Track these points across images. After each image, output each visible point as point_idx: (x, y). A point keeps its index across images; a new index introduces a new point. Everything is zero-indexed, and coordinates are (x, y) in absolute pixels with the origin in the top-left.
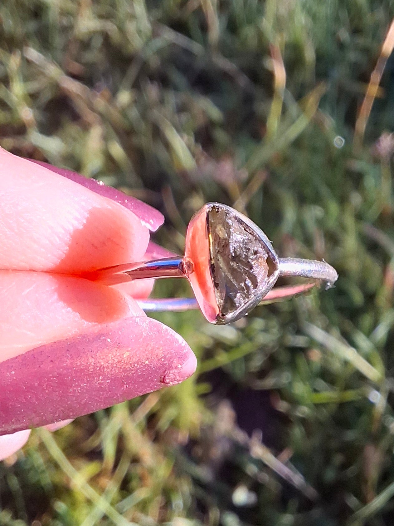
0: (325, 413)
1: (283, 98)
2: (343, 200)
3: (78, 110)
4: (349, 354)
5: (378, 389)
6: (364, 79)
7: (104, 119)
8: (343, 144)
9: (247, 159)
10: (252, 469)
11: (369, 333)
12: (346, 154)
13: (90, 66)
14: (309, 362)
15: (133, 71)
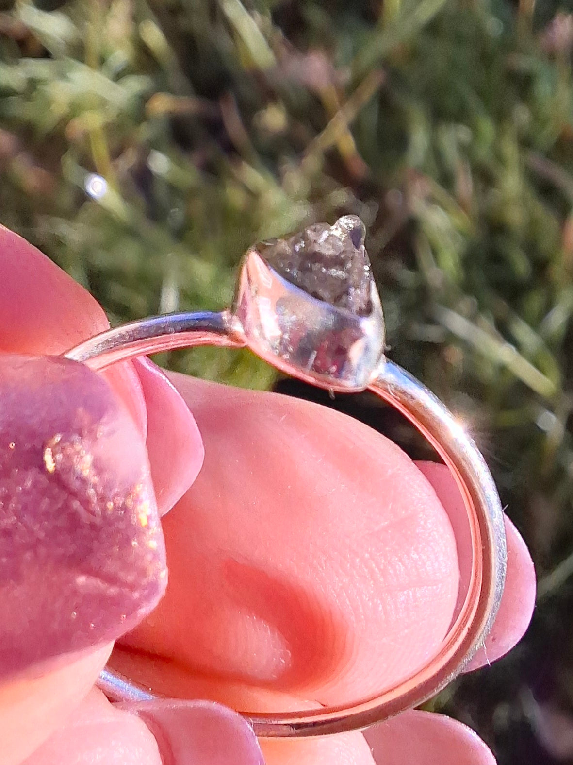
4: (504, 353)
5: (551, 409)
8: (501, 31)
11: (536, 323)
12: (506, 44)
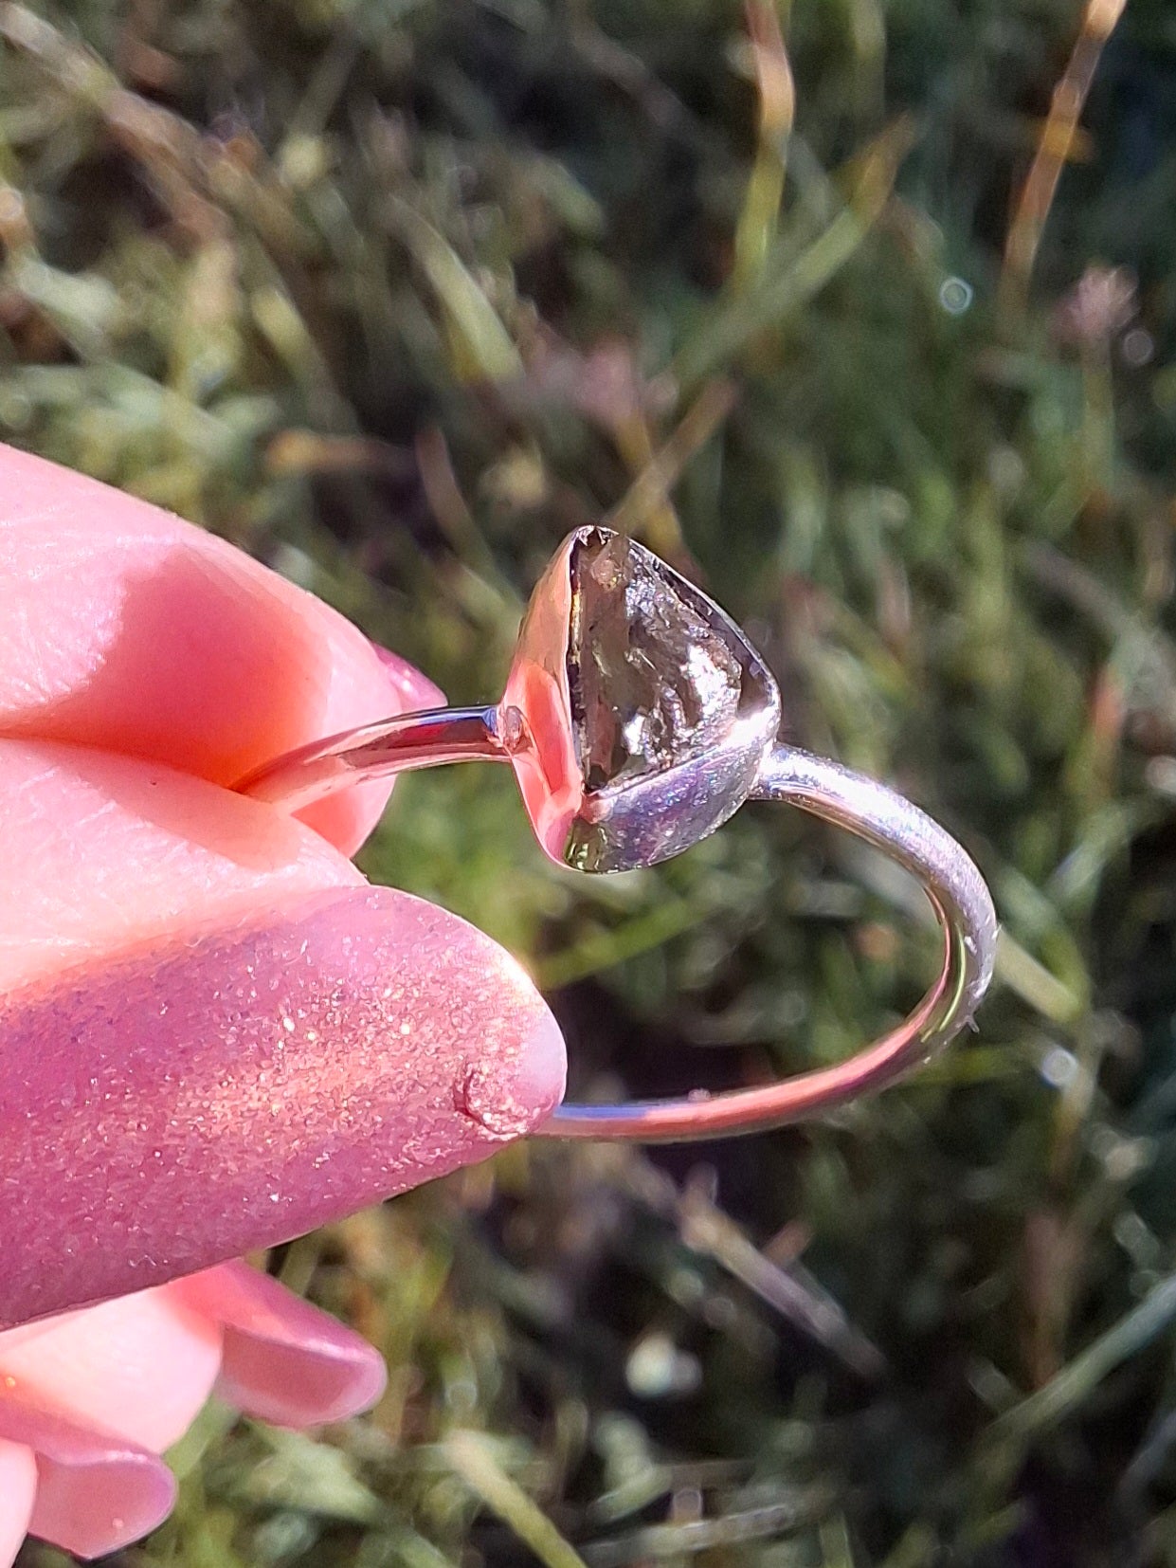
0: (907, 1120)
1: (784, 162)
2: (966, 473)
3: (160, 196)
5: (1070, 1045)
6: (1034, 104)
7: (241, 223)
8: (967, 304)
9: (675, 348)
10: (685, 1285)
11: (1044, 875)
12: (976, 331)
13: (200, 61)
14: (860, 962)
15: (328, 80)
